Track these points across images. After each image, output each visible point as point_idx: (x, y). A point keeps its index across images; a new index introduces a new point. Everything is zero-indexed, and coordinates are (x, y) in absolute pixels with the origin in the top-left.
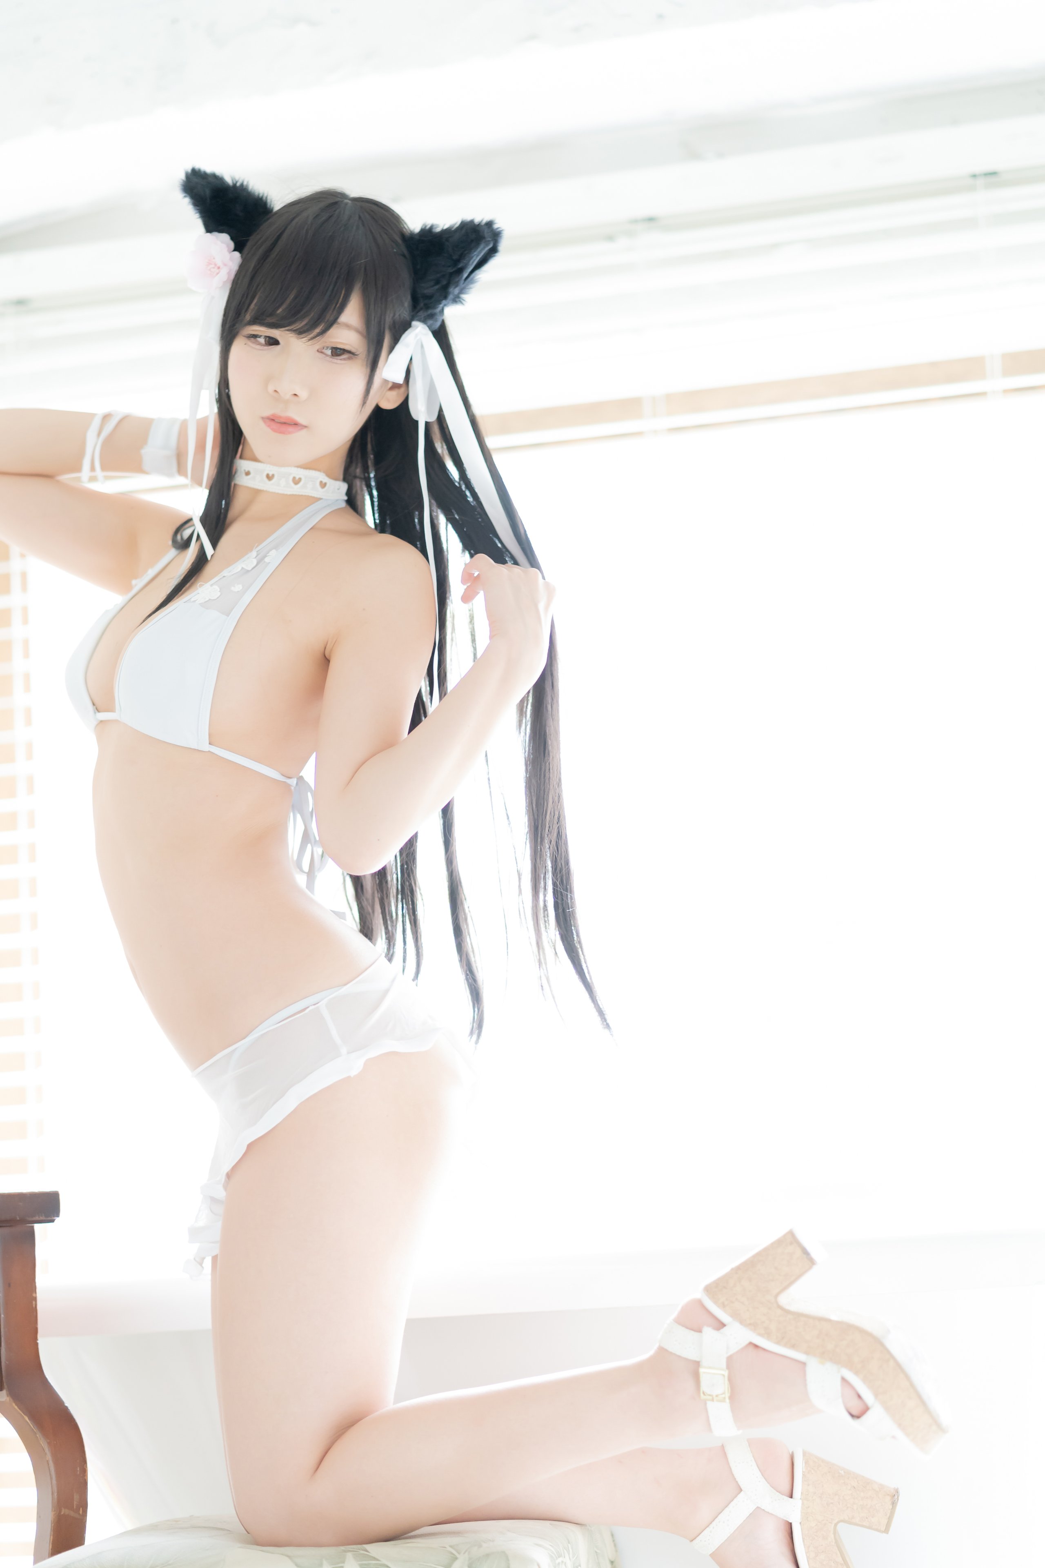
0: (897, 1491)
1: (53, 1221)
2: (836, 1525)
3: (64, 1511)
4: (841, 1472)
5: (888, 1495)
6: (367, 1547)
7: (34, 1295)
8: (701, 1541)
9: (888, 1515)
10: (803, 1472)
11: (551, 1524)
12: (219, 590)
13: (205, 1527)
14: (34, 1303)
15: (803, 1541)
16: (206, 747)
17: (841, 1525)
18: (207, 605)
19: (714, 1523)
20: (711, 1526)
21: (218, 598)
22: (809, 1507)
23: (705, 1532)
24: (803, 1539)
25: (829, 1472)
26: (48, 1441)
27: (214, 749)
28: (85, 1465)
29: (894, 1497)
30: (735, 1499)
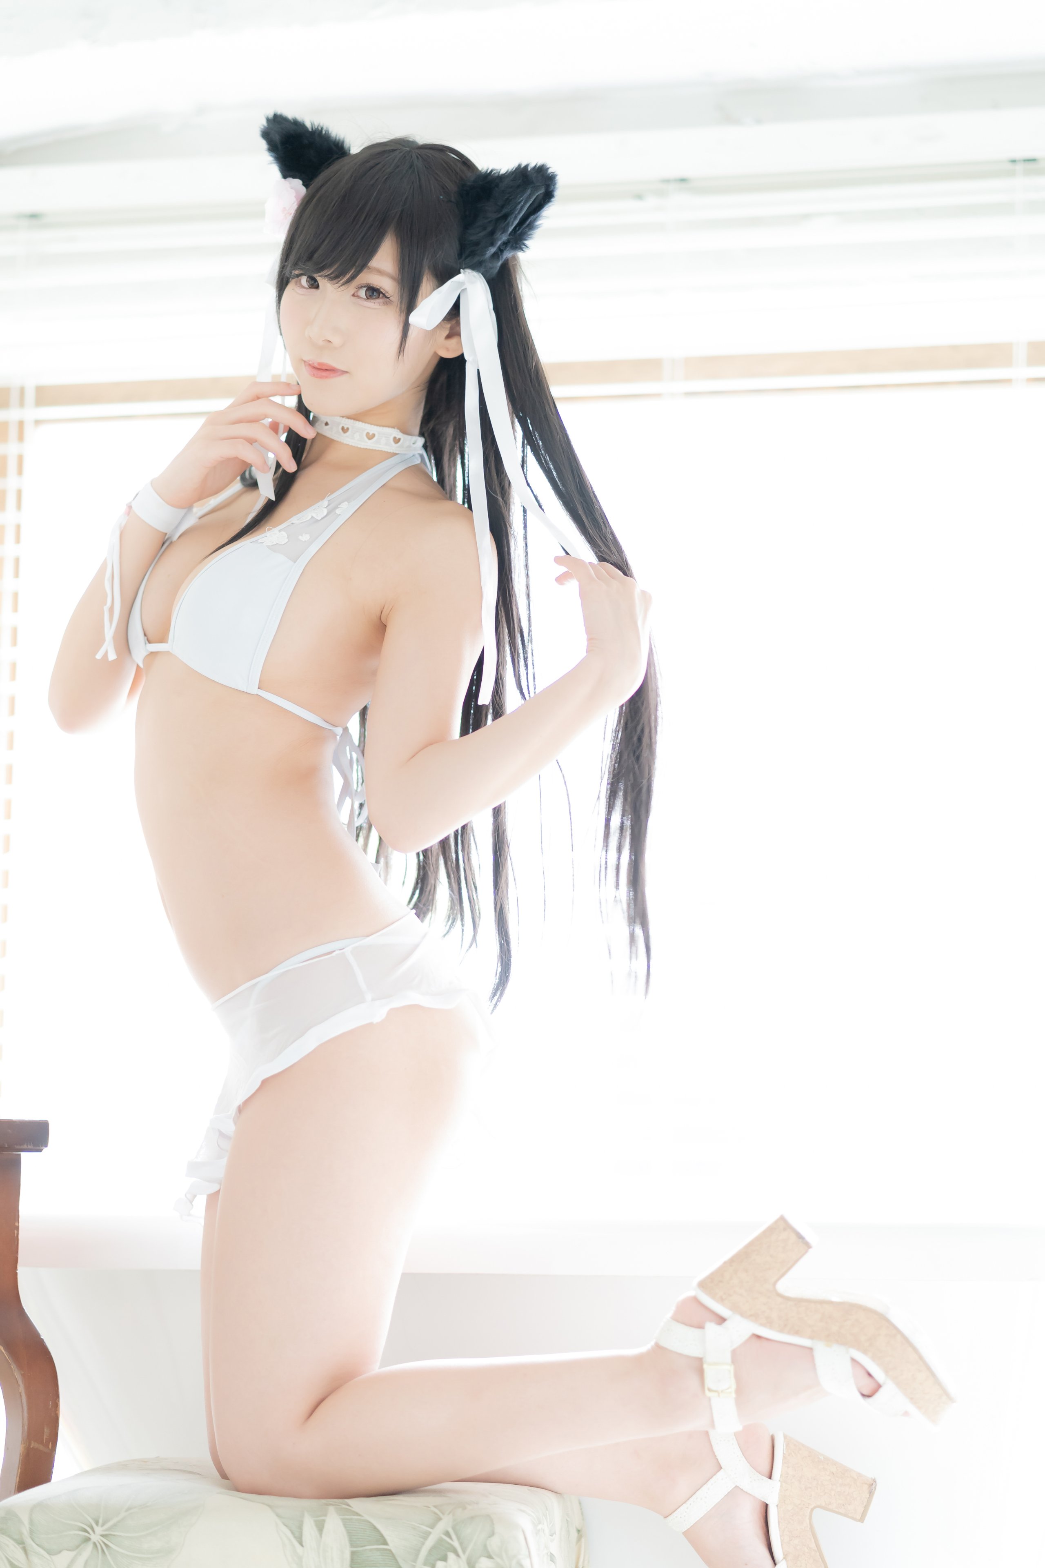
0: (875, 1481)
1: (40, 1151)
2: (812, 1510)
3: (34, 1445)
4: (820, 1457)
5: (866, 1484)
6: (349, 1501)
7: (17, 1224)
8: (676, 1517)
9: (865, 1504)
10: (784, 1454)
11: (528, 1490)
12: (287, 537)
13: (176, 1470)
14: (16, 1232)
15: (779, 1524)
16: (255, 690)
17: (817, 1510)
18: (274, 548)
19: (691, 1499)
20: (688, 1502)
21: (285, 543)
22: (787, 1490)
23: (681, 1508)
24: (779, 1522)
25: (809, 1456)
26: (23, 1372)
27: (262, 693)
28: (57, 1399)
29: (872, 1486)
30: (715, 1477)
